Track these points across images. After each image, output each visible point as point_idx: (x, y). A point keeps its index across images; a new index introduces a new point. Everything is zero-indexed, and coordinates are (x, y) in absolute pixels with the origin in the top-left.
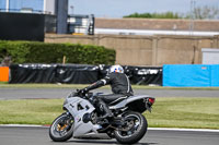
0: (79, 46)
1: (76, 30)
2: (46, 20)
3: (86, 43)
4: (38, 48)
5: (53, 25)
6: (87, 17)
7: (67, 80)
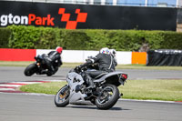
2: (178, 13)
4: (171, 36)
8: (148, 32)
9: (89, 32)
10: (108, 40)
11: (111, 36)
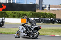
0: (45, 13)
1: (45, 9)
2: (37, 6)
3: (48, 12)
4: (34, 14)
5: (38, 7)
6: (48, 5)
7: (42, 22)
8: (26, 12)
9: (7, 12)
10: (13, 15)
11: (14, 13)
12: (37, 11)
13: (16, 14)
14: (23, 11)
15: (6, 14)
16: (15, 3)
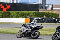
0: (49, 13)
1: (48, 8)
2: (40, 6)
3: (51, 12)
4: (37, 13)
6: (51, 5)
7: (45, 22)
8: (30, 12)
9: (11, 12)
10: (17, 14)
11: (18, 13)
12: (41, 11)
13: (20, 14)
14: (27, 11)
15: (10, 14)
16: (19, 3)
